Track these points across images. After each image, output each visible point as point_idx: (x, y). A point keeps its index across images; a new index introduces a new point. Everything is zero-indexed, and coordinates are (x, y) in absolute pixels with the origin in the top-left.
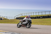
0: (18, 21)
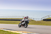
0: (45, 23)
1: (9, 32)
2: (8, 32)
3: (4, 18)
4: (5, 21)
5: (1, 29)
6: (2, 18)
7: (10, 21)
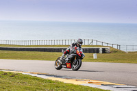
1: (53, 82)
2: (50, 81)
3: (40, 46)
4: (42, 53)
5: (33, 75)
6: (35, 46)
7: (57, 53)
